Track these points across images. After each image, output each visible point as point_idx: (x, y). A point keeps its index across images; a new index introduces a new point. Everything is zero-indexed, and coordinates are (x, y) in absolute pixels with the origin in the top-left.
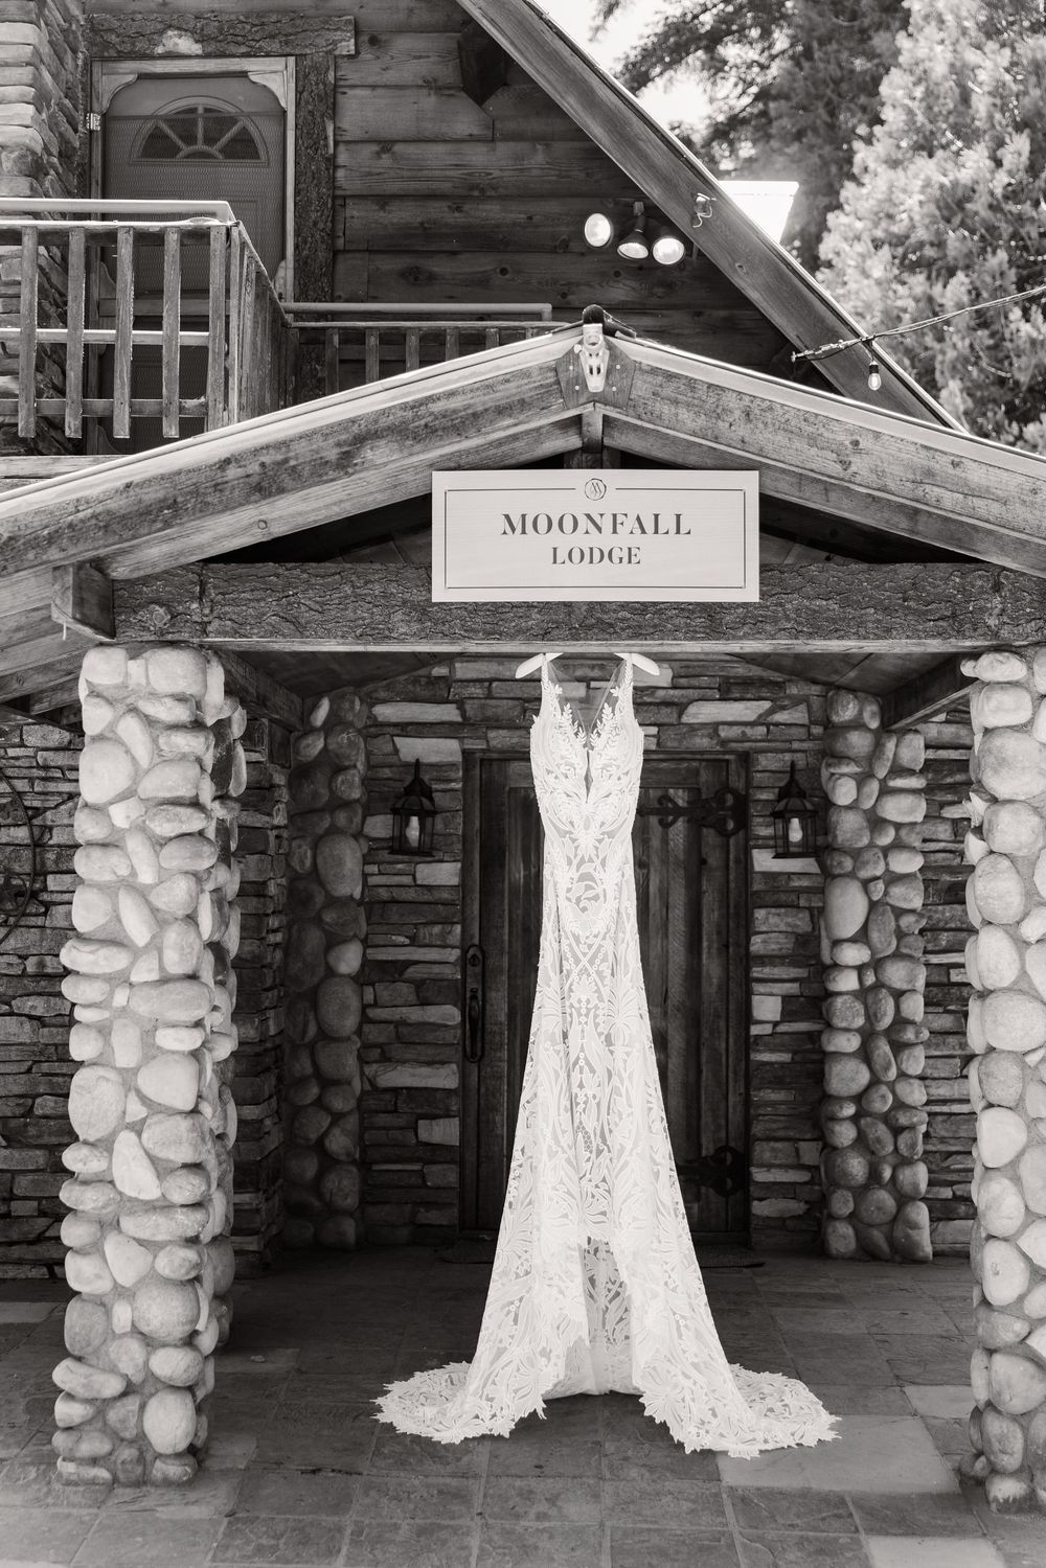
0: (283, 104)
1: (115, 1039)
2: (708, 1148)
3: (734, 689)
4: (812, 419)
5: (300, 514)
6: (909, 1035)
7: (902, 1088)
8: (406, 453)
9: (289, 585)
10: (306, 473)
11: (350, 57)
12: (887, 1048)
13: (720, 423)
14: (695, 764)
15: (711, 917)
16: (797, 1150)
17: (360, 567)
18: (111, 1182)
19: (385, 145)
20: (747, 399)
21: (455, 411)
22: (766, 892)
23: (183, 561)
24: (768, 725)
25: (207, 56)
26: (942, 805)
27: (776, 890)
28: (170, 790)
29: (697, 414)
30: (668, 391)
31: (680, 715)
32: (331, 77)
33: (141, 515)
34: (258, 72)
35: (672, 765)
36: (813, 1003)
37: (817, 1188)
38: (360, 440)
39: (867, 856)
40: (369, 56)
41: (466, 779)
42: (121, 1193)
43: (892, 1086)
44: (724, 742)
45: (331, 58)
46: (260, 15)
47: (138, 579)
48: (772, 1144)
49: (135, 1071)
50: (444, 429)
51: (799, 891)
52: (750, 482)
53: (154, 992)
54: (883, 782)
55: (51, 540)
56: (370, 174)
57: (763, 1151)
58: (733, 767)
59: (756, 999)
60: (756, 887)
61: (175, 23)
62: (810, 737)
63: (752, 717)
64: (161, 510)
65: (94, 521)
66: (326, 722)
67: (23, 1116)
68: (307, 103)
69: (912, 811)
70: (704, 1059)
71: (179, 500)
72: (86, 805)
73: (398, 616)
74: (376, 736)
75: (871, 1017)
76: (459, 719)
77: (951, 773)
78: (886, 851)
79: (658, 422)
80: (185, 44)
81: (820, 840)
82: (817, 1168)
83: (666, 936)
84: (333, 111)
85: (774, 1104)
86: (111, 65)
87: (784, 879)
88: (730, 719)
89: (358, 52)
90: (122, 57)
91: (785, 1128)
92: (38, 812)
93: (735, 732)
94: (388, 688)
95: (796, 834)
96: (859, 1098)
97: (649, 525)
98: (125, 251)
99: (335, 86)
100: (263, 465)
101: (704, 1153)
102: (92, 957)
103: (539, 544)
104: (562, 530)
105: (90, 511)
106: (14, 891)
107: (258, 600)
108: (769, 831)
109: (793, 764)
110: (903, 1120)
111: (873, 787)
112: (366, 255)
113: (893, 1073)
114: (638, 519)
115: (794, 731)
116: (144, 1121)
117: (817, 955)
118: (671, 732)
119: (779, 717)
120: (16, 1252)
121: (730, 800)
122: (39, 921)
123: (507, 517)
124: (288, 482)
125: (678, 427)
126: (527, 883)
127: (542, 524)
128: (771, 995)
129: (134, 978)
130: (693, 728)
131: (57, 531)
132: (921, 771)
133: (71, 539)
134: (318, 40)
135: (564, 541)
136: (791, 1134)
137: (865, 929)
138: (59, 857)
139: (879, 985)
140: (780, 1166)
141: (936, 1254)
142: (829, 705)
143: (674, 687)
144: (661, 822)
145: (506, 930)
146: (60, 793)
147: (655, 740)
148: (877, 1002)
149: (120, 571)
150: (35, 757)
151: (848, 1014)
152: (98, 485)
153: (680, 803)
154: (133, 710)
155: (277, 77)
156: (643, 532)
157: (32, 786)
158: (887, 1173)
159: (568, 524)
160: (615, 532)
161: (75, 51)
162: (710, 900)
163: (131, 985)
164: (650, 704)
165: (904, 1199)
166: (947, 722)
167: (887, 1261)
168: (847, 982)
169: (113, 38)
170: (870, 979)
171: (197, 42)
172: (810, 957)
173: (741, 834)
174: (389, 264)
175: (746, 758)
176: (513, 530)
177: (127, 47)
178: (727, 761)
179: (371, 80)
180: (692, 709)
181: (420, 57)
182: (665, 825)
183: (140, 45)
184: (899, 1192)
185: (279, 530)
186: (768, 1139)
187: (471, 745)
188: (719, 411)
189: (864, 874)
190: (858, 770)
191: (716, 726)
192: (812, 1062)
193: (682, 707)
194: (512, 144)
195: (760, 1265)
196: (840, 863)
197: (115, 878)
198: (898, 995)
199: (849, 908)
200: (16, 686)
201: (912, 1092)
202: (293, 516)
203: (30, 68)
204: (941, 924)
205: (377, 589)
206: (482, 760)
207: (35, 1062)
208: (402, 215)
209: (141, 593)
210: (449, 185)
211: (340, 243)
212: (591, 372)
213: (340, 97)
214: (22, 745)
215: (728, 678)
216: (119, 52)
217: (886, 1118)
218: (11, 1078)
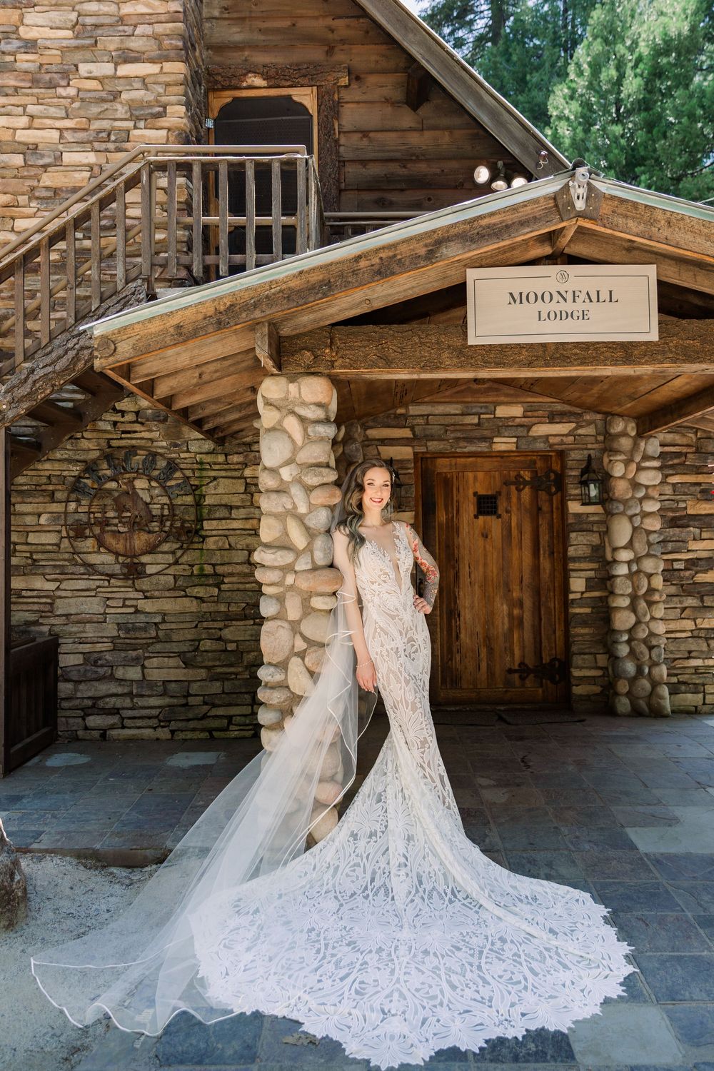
0: (311, 112)
1: (288, 604)
2: (546, 659)
3: (556, 417)
4: (707, 225)
5: (389, 295)
6: (656, 597)
7: (653, 625)
8: (466, 249)
9: (382, 338)
10: (407, 263)
11: (346, 87)
12: (645, 604)
13: (653, 228)
14: (534, 458)
15: (544, 538)
16: (596, 659)
17: (423, 327)
18: (288, 687)
19: (365, 133)
20: (668, 214)
21: (494, 225)
22: (575, 523)
23: (322, 324)
24: (574, 436)
25: (270, 87)
26: (666, 476)
27: (581, 523)
28: (315, 458)
29: (639, 223)
30: (620, 210)
31: (528, 431)
32: (336, 97)
33: (309, 290)
34: (297, 95)
35: (522, 459)
36: (604, 581)
37: (606, 679)
38: (439, 243)
39: (631, 503)
40: (356, 86)
41: (415, 468)
42: (293, 693)
43: (647, 624)
44: (551, 446)
45: (336, 87)
46: (297, 65)
47: (294, 336)
48: (582, 656)
49: (299, 622)
50: (488, 235)
51: (593, 523)
52: (651, 270)
53: (310, 576)
54: (638, 464)
55: (255, 306)
56: (357, 149)
57: (577, 660)
58: (554, 459)
59: (572, 580)
60: (570, 521)
61: (253, 70)
62: (597, 442)
63: (566, 431)
64: (321, 286)
65: (281, 294)
66: (343, 439)
67: (193, 651)
68: (324, 111)
69: (654, 479)
70: (542, 613)
71: (332, 280)
72: (265, 468)
73: (446, 355)
74: (368, 446)
75: (636, 588)
76: (412, 436)
77: (672, 459)
78: (641, 500)
79: (615, 228)
80: (258, 81)
81: (605, 496)
82: (606, 668)
83: (521, 548)
84: (337, 115)
85: (582, 635)
86: (218, 93)
87: (584, 517)
88: (554, 433)
89: (350, 85)
90: (224, 88)
91: (590, 648)
92: (197, 487)
93: (557, 440)
94: (374, 420)
95: (593, 491)
96: (630, 631)
97: (594, 298)
98: (250, 173)
99: (339, 103)
100: (381, 258)
101: (544, 662)
102: (273, 556)
103: (530, 309)
104: (543, 301)
105: (278, 288)
106: (186, 530)
107: (365, 347)
108: (577, 492)
109: (590, 456)
110: (654, 642)
111: (633, 467)
112: (356, 192)
113: (648, 618)
114: (588, 293)
115: (588, 439)
116: (305, 650)
117: (604, 556)
118: (523, 441)
119: (580, 431)
120: (192, 724)
121: (552, 476)
122: (200, 546)
123: (511, 294)
124: (397, 269)
125: (628, 231)
126: (447, 522)
127: (532, 298)
128: (580, 578)
129: (297, 568)
130: (535, 438)
131: (259, 301)
132: (658, 457)
133: (267, 305)
134: (329, 78)
135: (545, 308)
136: (592, 650)
137: (631, 541)
138: (210, 511)
139: (639, 571)
140: (586, 668)
141: (673, 712)
142: (606, 424)
143: (524, 417)
144: (517, 489)
145: (437, 547)
146: (209, 477)
147: (515, 445)
148: (639, 580)
149: (286, 331)
150: (195, 458)
151: (623, 588)
152: (282, 273)
153: (527, 478)
154: (293, 413)
155: (308, 98)
156: (591, 301)
157: (194, 473)
158: (647, 670)
159: (547, 297)
160: (574, 301)
161: (200, 85)
162: (544, 529)
163: (296, 572)
164: (512, 426)
165: (655, 684)
166: (668, 432)
167: (647, 717)
168: (622, 570)
169: (219, 78)
170: (635, 568)
171: (264, 79)
172: (600, 558)
173: (559, 494)
174: (368, 196)
175: (562, 454)
176: (515, 301)
177: (227, 83)
178: (551, 456)
179: (357, 99)
180: (534, 428)
181: (383, 86)
182: (519, 490)
183: (234, 82)
184: (652, 680)
185: (378, 305)
186: (580, 654)
187: (419, 449)
188: (652, 221)
189: (630, 513)
190: (625, 458)
191: (547, 437)
192: (603, 614)
193: (529, 428)
194: (432, 132)
195: (583, 721)
196: (617, 507)
197: (284, 510)
198: (649, 576)
199: (622, 531)
200: (200, 411)
201: (658, 627)
202: (385, 296)
203: (183, 87)
204: (668, 539)
205: (434, 339)
206: (422, 458)
207: (199, 622)
208: (375, 170)
209: (296, 344)
210: (399, 154)
211: (343, 186)
212: (578, 198)
213: (340, 108)
214: (188, 451)
215: (553, 411)
216: (222, 86)
217: (645, 641)
218: (186, 631)
